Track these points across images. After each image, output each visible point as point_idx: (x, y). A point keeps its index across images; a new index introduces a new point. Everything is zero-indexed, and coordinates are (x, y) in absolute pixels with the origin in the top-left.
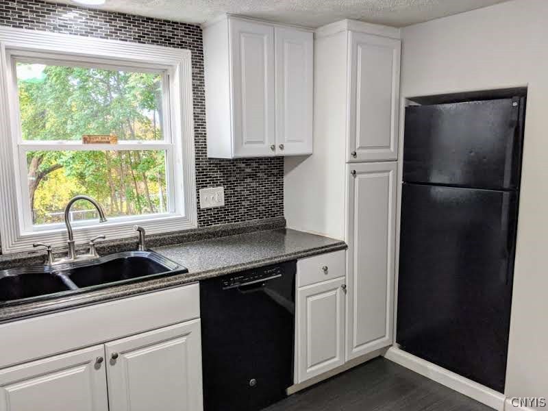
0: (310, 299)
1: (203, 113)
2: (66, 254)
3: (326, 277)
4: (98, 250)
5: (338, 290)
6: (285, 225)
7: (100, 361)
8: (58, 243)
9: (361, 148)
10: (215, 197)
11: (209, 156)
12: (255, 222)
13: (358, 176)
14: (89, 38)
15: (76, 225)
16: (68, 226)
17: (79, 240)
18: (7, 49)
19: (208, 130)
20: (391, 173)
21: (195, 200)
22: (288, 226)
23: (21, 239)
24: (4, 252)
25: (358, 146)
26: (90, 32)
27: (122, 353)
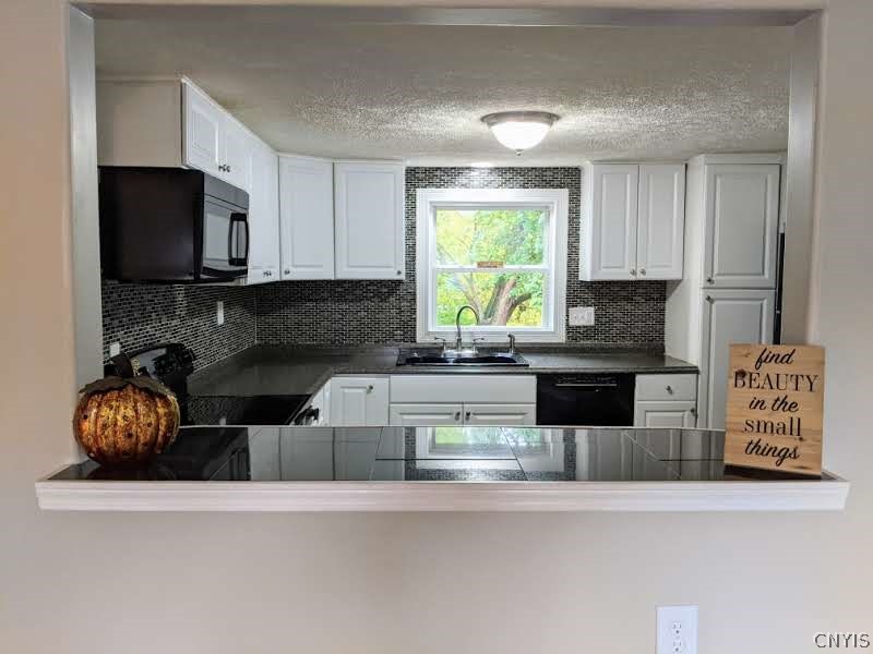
0: (649, 414)
1: (578, 241)
2: (455, 348)
3: (671, 397)
4: (478, 349)
5: (686, 413)
6: (664, 351)
7: (458, 414)
8: (452, 339)
9: (719, 274)
10: (585, 316)
11: (580, 279)
12: (629, 343)
13: (716, 303)
14: (486, 190)
15: (463, 328)
16: (459, 328)
17: (466, 340)
18: (431, 203)
19: (580, 255)
20: (765, 301)
21: (564, 318)
22: (668, 353)
23: (428, 333)
24: (418, 340)
25: (715, 272)
26: (488, 185)
27: (475, 414)
